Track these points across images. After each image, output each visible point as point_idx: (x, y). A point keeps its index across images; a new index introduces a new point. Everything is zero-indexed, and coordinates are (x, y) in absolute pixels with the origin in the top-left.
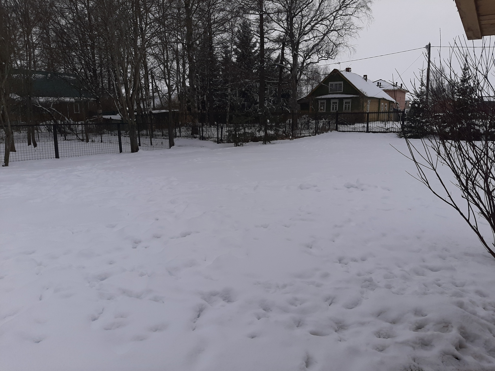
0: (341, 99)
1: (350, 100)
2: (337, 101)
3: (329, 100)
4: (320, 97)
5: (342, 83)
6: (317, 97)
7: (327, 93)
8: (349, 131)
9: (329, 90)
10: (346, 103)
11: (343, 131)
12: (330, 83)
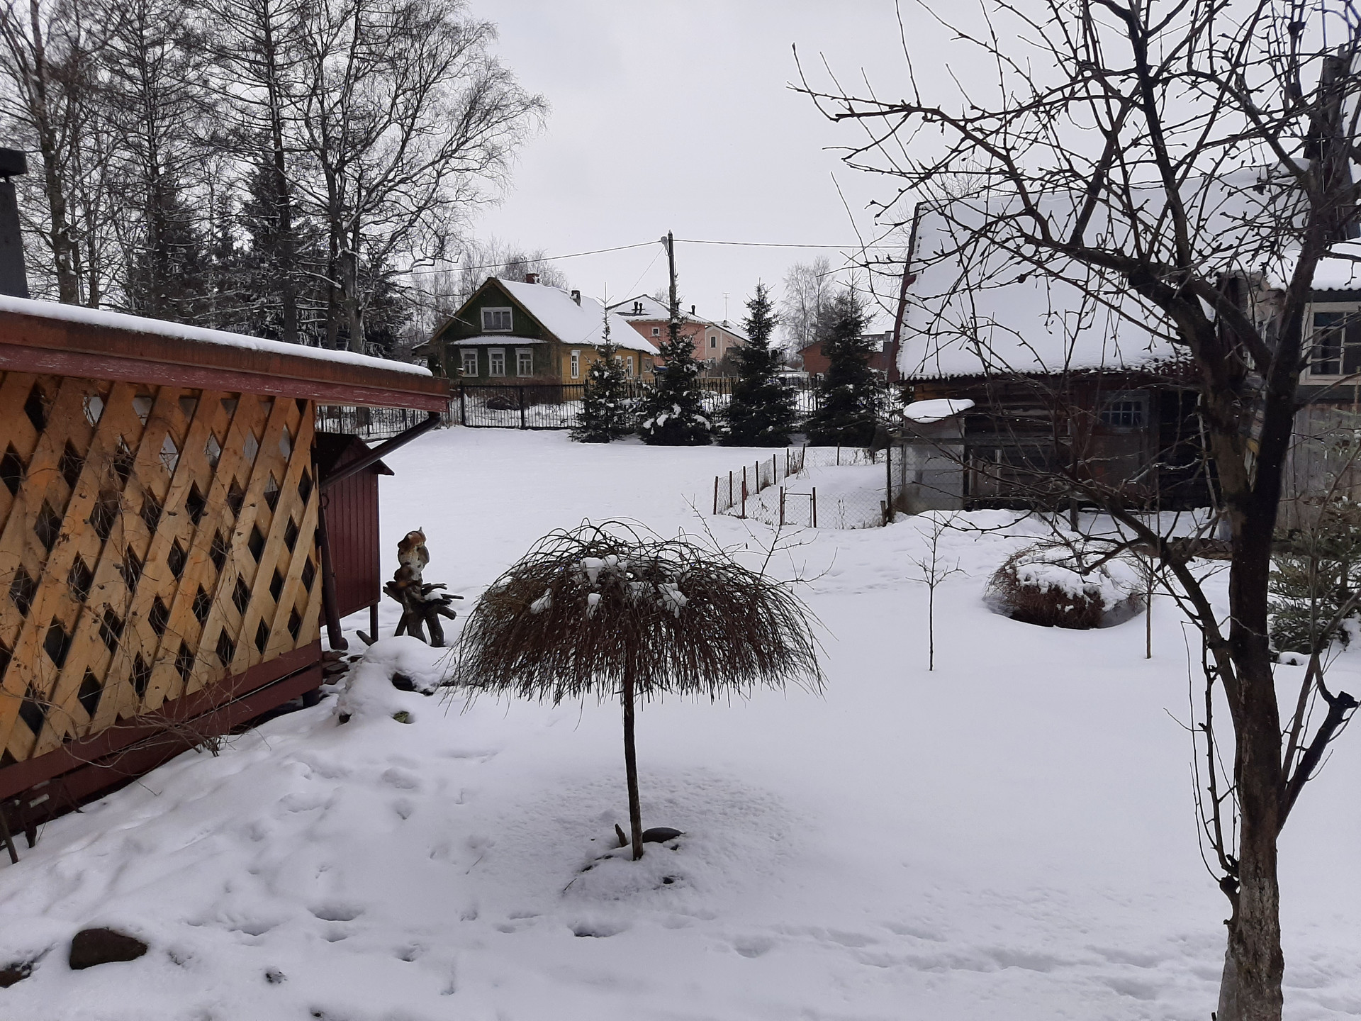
0: (510, 348)
1: (530, 352)
2: (502, 351)
3: (483, 349)
4: (463, 342)
5: (510, 309)
6: (456, 343)
7: (478, 333)
8: (489, 427)
9: (483, 326)
10: (522, 356)
11: (476, 427)
12: (483, 309)
